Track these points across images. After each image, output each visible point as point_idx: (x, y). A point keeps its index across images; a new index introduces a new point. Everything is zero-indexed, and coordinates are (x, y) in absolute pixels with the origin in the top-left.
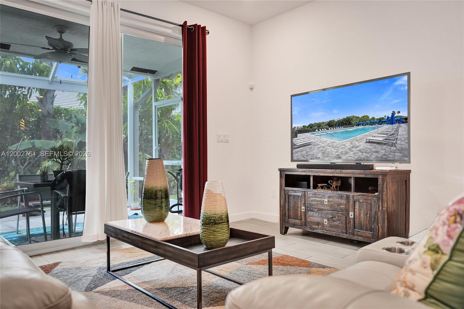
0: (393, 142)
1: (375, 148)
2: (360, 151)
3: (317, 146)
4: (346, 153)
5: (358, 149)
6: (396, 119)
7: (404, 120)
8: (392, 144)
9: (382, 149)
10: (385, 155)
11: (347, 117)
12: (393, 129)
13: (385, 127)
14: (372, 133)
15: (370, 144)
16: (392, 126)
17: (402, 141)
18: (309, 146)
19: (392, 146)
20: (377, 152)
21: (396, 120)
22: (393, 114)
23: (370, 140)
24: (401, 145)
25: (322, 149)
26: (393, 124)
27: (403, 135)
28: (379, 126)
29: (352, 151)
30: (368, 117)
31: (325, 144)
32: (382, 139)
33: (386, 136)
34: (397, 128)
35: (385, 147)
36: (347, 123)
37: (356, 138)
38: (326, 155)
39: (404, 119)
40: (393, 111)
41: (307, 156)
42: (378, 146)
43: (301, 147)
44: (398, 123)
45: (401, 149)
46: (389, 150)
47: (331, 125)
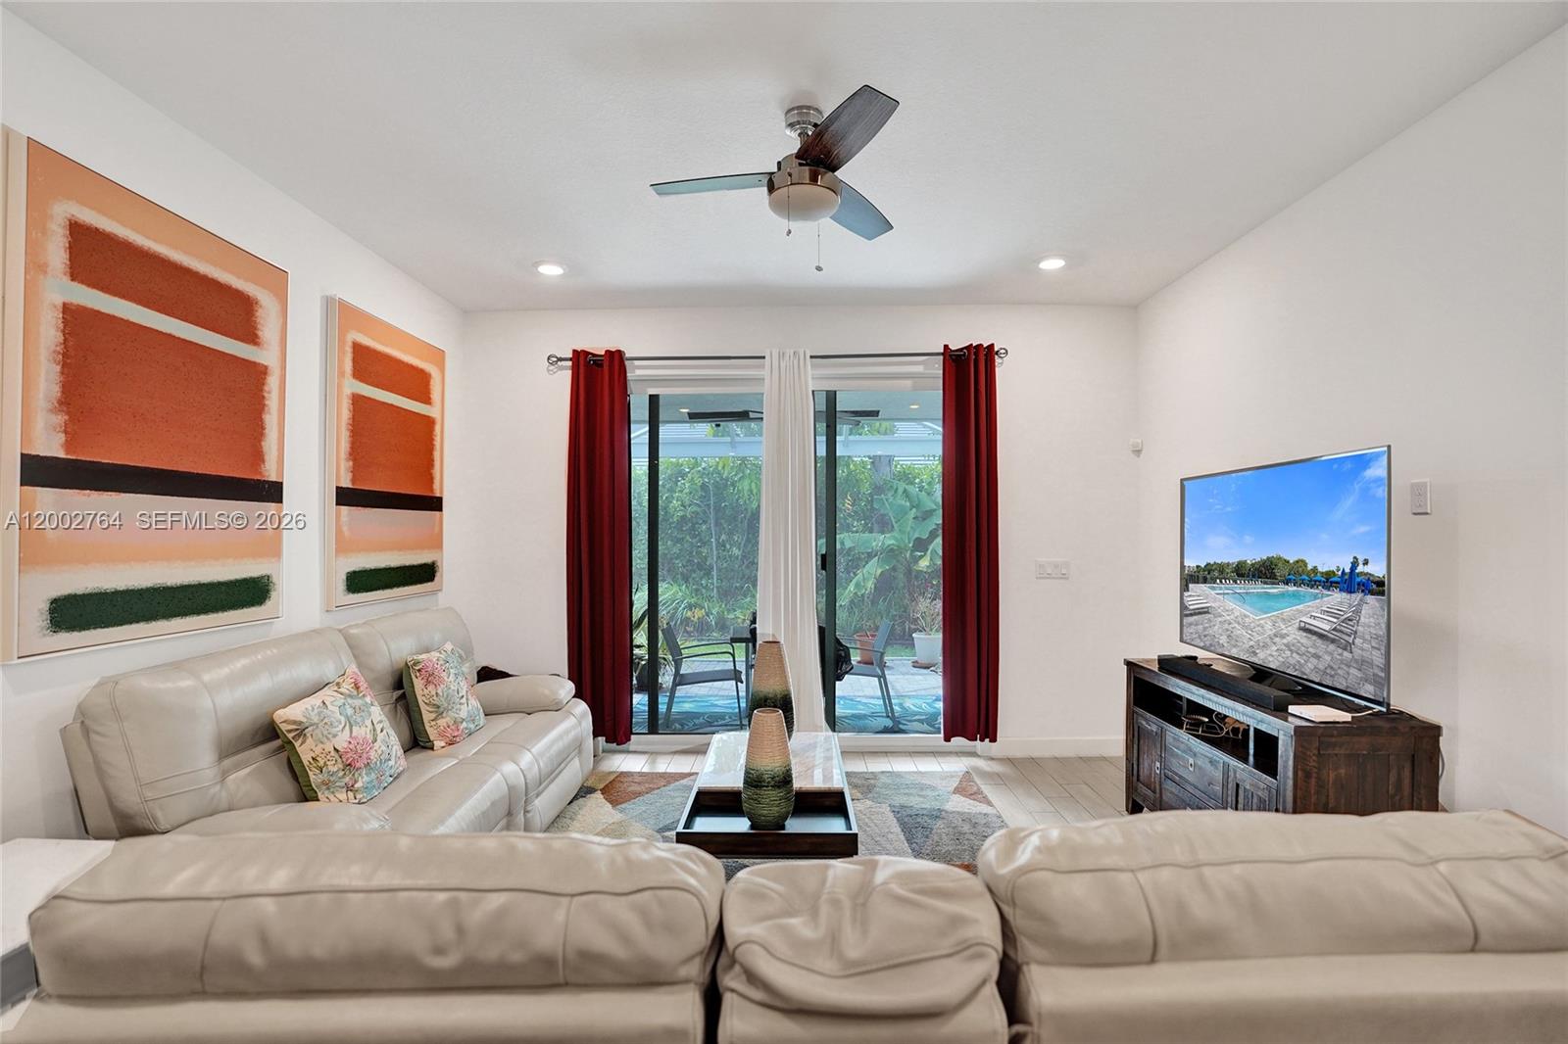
0: (1347, 638)
1: (1314, 646)
2: (1287, 645)
3: (1220, 619)
4: (1265, 646)
5: (1285, 641)
6: (1358, 579)
7: (1374, 586)
8: (1346, 646)
9: (1327, 652)
10: (1332, 668)
11: (1268, 558)
12: (1350, 606)
13: (1336, 598)
14: (1310, 609)
15: (1305, 634)
16: (1348, 596)
17: (1365, 640)
18: (1207, 616)
19: (1345, 649)
20: (1317, 656)
21: (1359, 584)
22: (1355, 564)
23: (1307, 626)
24: (1363, 650)
25: (1226, 626)
26: (1351, 592)
27: (1369, 626)
28: (1326, 592)
29: (1275, 643)
30: (1306, 565)
31: (1232, 617)
32: (1327, 627)
33: (1335, 620)
34: (1359, 604)
35: (1332, 647)
36: (1265, 571)
37: (1282, 614)
38: (1233, 642)
39: (1374, 583)
40: (1355, 558)
41: (1205, 636)
42: (1319, 642)
43: (1195, 614)
44: (1363, 591)
45: (1363, 661)
46: (1338, 657)
47: (1242, 572)
